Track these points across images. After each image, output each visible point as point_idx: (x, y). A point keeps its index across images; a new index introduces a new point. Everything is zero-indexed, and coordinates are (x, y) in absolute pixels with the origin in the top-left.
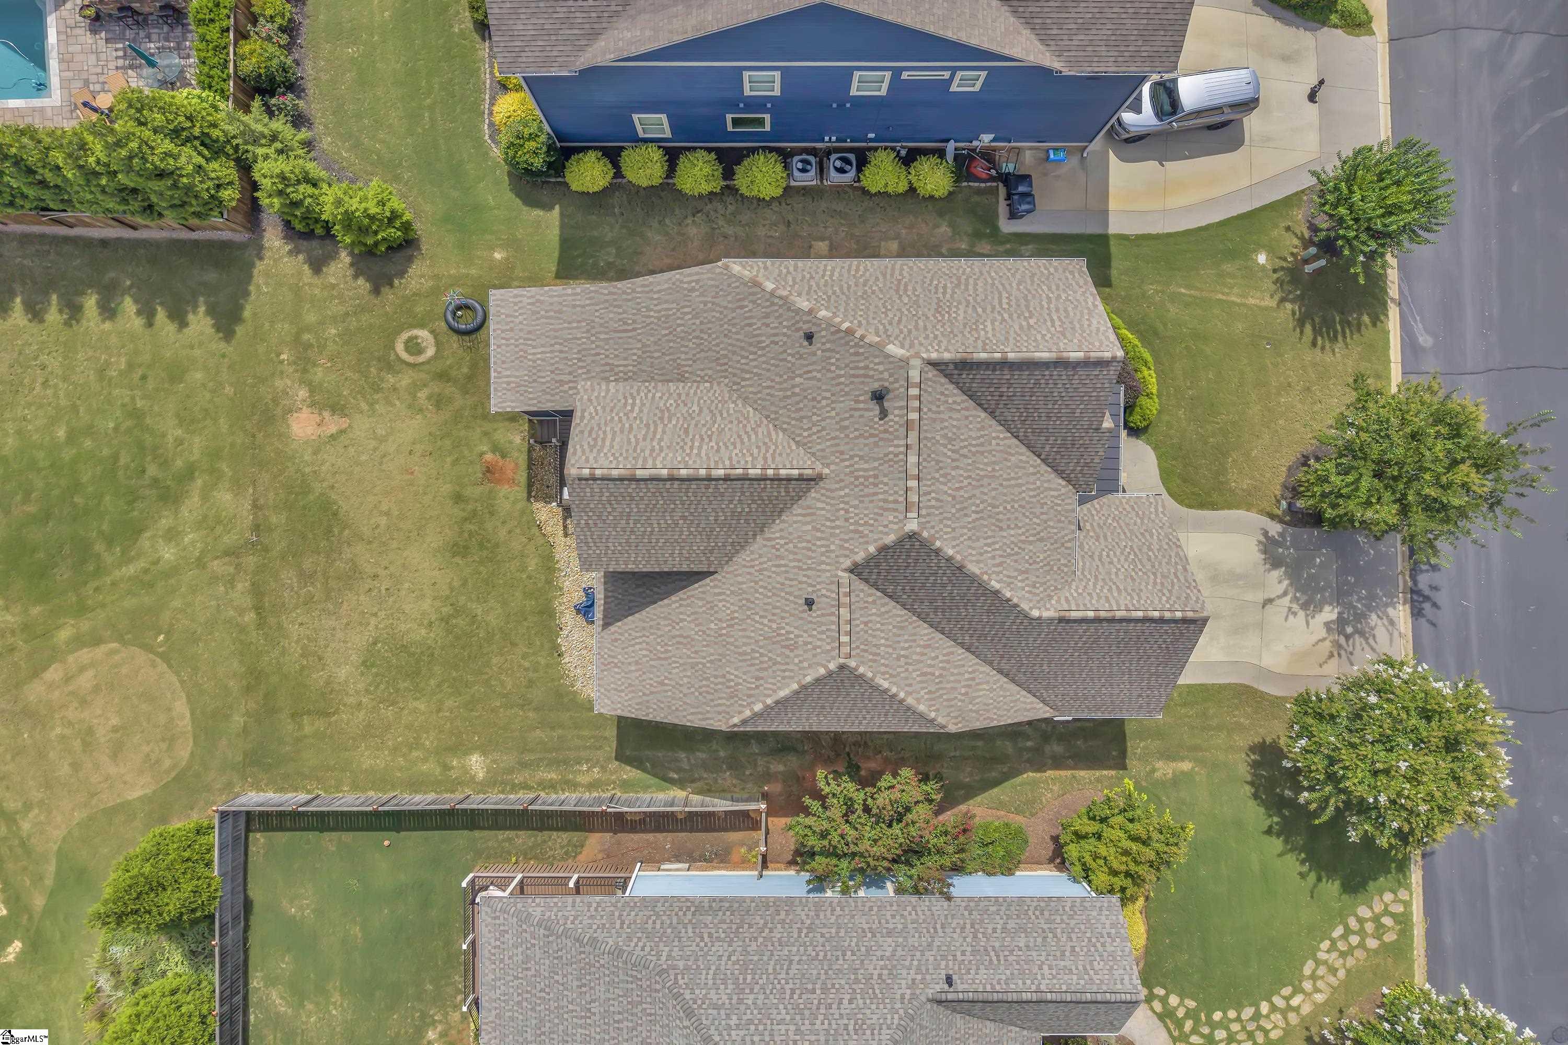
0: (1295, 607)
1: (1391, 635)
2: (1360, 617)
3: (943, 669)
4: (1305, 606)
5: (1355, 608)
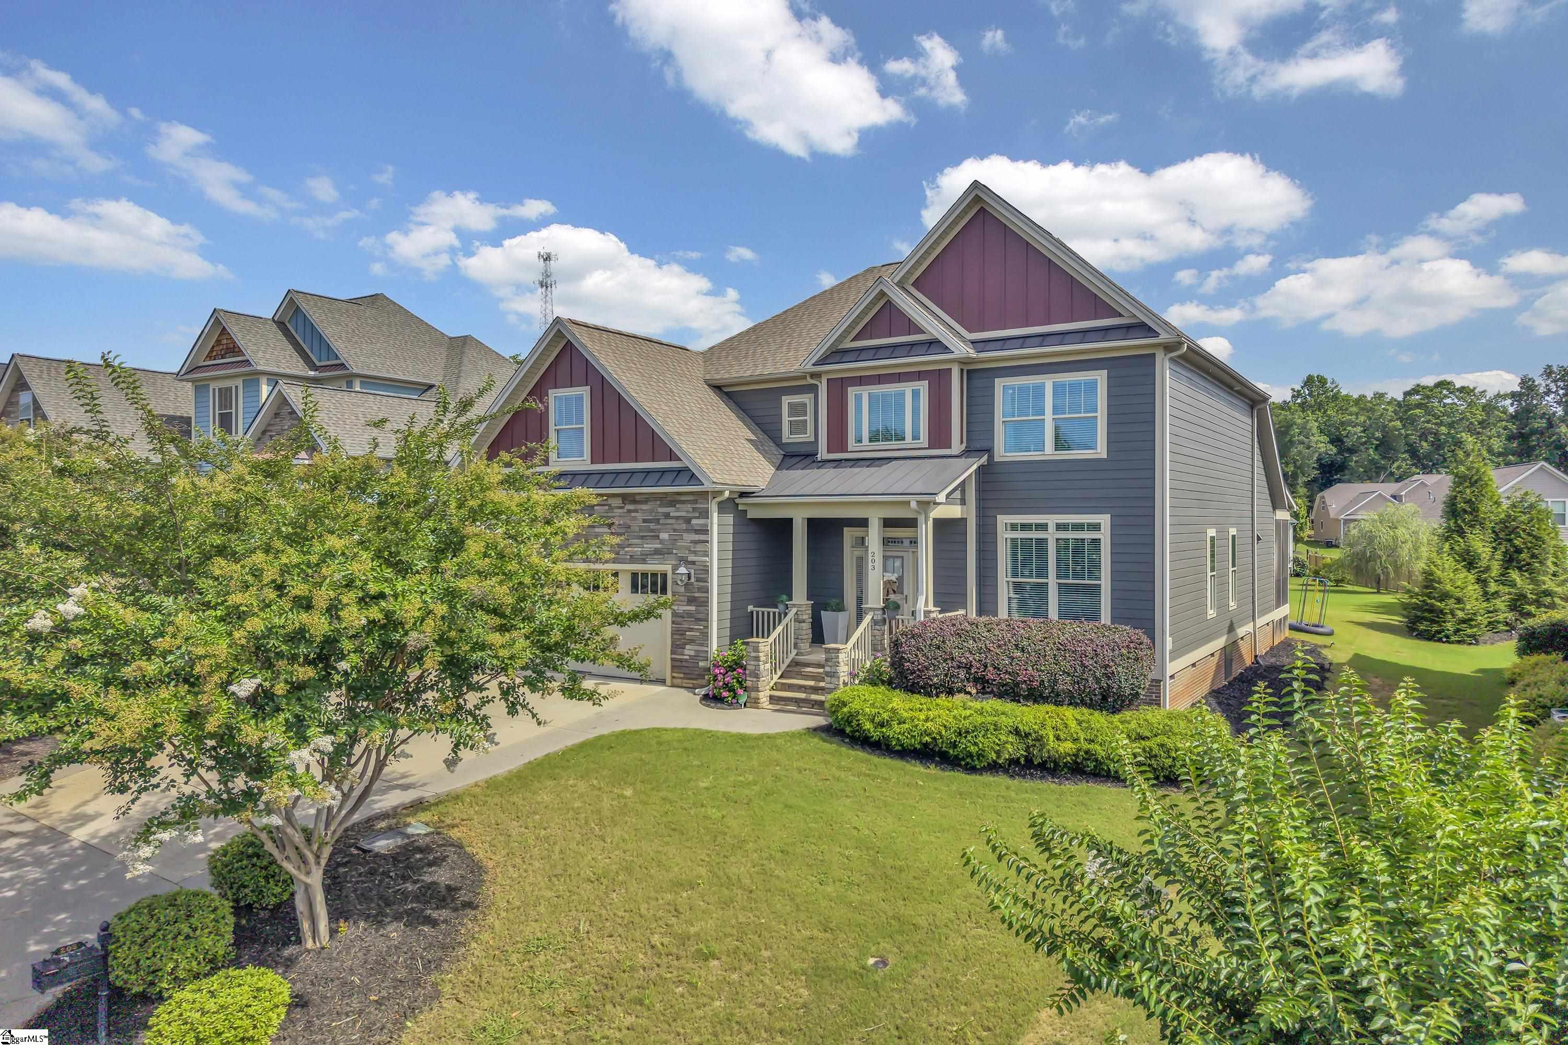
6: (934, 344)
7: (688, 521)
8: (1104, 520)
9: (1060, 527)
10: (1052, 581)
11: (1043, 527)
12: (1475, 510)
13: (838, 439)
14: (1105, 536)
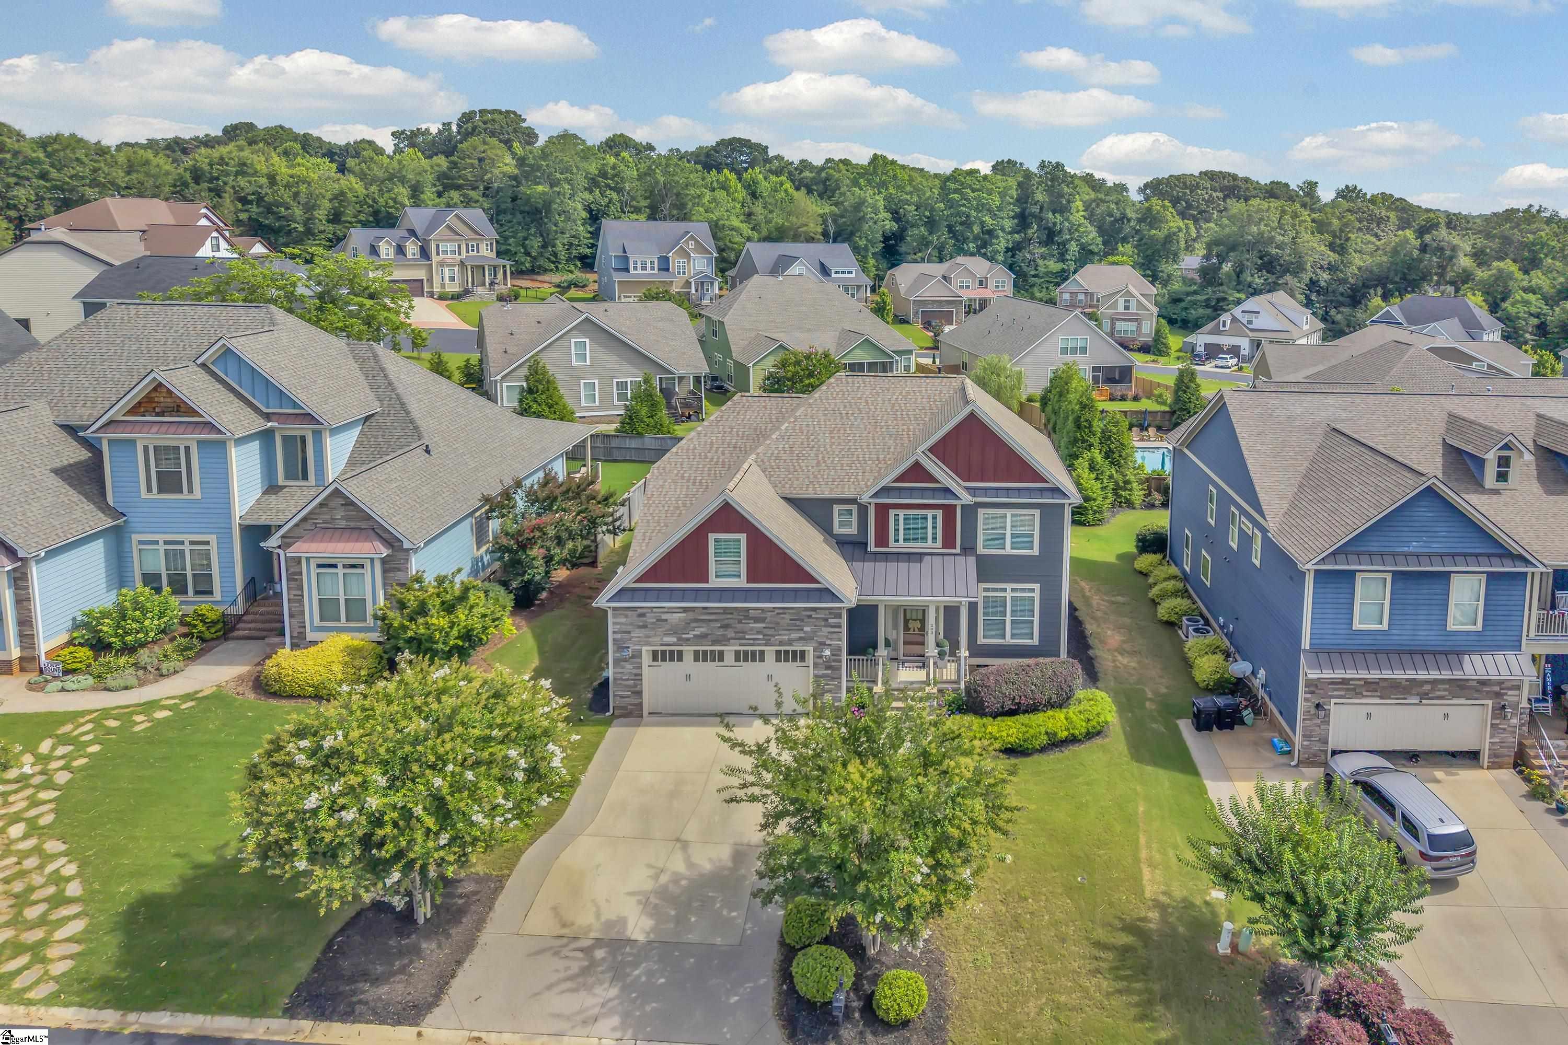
0: (664, 879)
1: (568, 1018)
2: (618, 973)
3: (712, 459)
4: (663, 893)
5: (636, 965)
6: (947, 491)
7: (826, 620)
8: (1037, 587)
9: (1013, 590)
10: (1008, 619)
11: (1005, 590)
12: (1090, 426)
13: (882, 539)
14: (1036, 595)
